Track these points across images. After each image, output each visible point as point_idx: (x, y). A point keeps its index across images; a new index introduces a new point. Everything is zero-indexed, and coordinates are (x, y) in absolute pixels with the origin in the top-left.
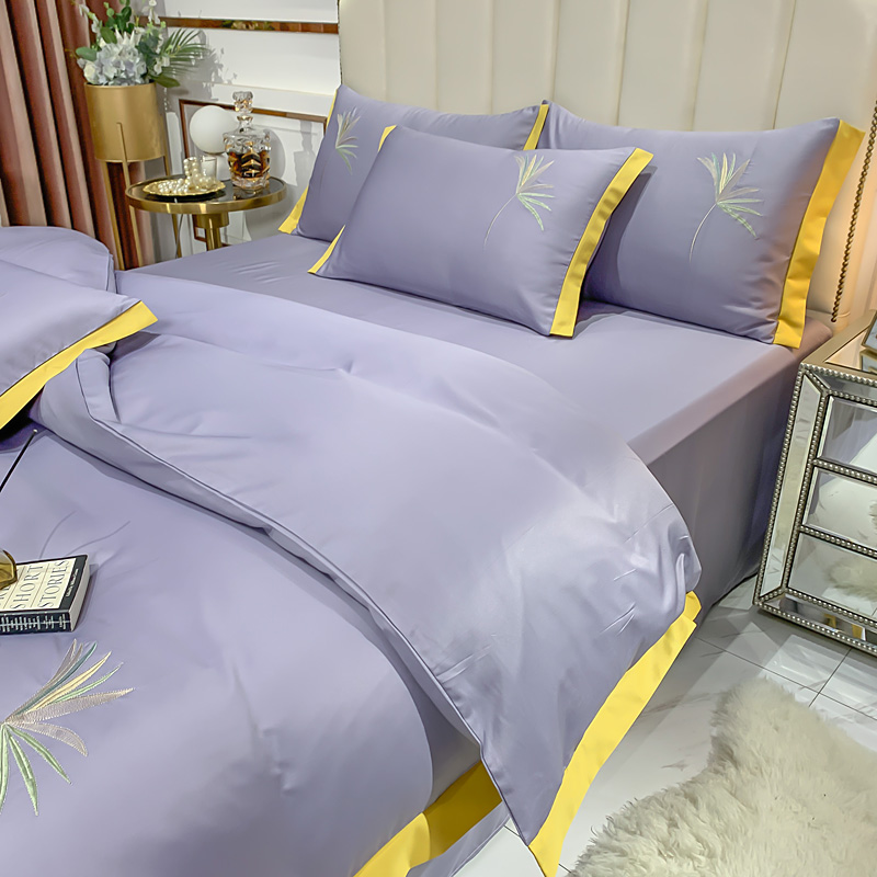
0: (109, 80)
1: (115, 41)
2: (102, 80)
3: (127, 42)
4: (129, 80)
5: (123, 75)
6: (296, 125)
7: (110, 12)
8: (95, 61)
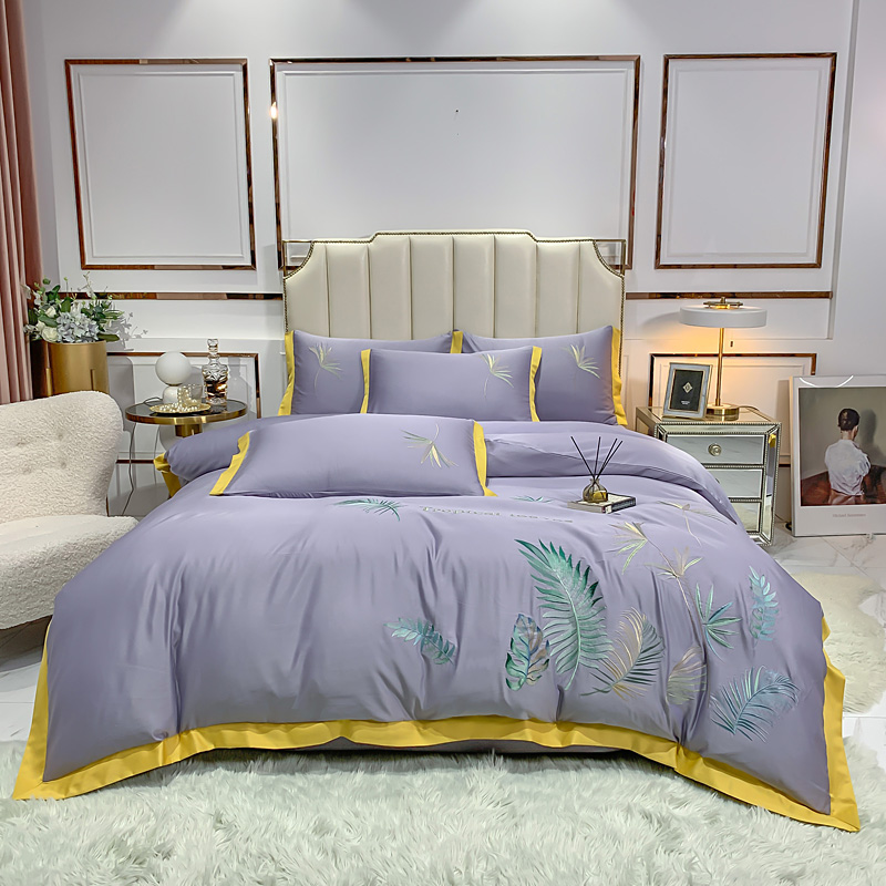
0: (76, 339)
5: (88, 334)
8: (56, 325)
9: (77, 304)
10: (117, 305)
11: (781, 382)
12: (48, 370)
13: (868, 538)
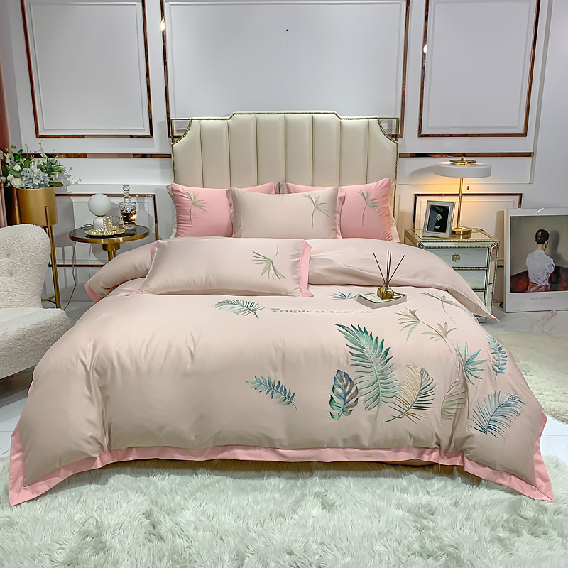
1: (29, 166)
3: (34, 166)
8: (21, 177)
9: (34, 162)
10: (61, 162)
11: (498, 212)
12: (16, 207)
13: (552, 314)
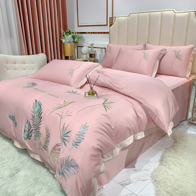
0: (67, 42)
1: (68, 36)
2: (66, 42)
3: (70, 36)
4: (71, 42)
6: (100, 49)
7: (67, 31)
8: (65, 39)
